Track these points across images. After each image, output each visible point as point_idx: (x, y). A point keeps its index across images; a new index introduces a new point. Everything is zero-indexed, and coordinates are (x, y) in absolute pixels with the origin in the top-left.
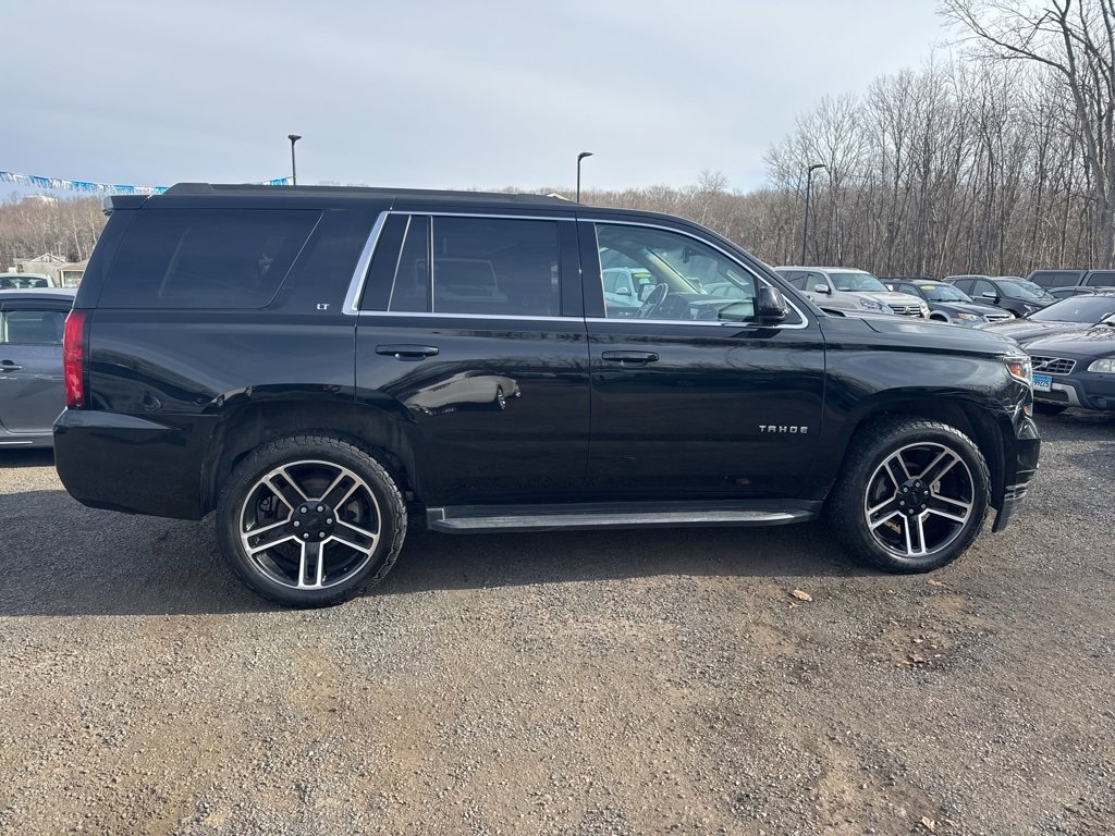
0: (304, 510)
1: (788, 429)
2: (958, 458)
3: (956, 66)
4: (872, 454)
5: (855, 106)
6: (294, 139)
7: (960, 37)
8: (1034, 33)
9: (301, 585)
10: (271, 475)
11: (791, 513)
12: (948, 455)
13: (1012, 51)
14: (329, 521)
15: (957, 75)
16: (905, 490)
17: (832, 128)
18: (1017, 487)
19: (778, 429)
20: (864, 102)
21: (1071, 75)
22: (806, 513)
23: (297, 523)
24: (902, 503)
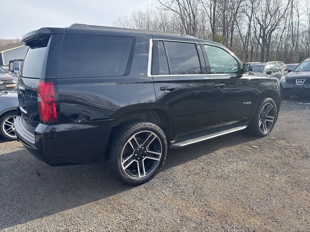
0: (138, 150)
1: (248, 103)
3: (153, 11)
5: (128, 19)
7: (155, 3)
8: (172, 4)
9: (140, 176)
10: (130, 139)
13: (167, 8)
14: (145, 152)
15: (153, 12)
17: (122, 25)
19: (246, 103)
20: (130, 18)
21: (181, 15)
23: (136, 155)
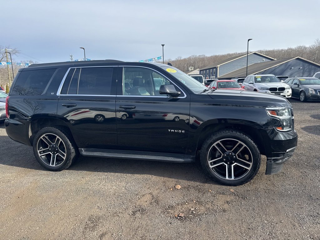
0: (51, 146)
1: (178, 131)
2: (245, 145)
4: (209, 142)
6: (163, 45)
9: (51, 165)
10: (42, 136)
11: (183, 159)
12: (240, 144)
16: (225, 155)
18: (273, 158)
19: (174, 131)
22: (189, 160)
23: (50, 149)
24: (225, 160)
